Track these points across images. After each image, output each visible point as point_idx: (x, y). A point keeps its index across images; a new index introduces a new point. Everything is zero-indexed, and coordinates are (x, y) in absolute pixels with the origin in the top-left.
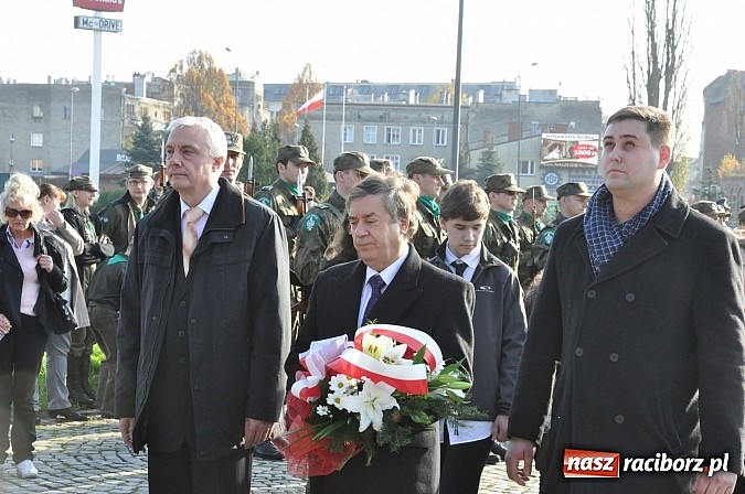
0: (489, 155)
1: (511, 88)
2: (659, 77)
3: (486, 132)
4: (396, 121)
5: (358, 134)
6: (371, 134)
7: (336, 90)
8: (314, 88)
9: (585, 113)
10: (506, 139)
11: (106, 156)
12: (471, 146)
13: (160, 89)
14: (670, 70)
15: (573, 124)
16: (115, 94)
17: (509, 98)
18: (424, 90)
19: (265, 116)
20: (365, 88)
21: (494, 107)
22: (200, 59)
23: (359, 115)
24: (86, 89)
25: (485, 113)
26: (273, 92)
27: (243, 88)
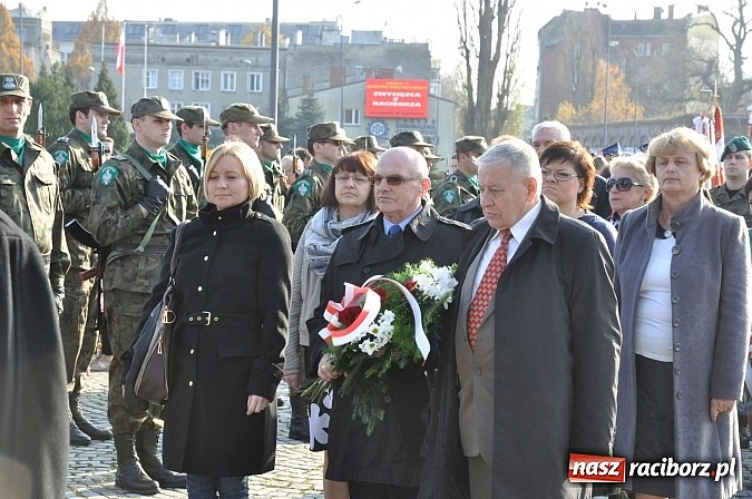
0: (309, 104)
1: (332, 28)
2: (492, 16)
3: (306, 78)
4: (205, 65)
5: (163, 79)
6: (177, 79)
7: (136, 29)
9: (418, 56)
10: (327, 84)
12: (289, 93)
14: (503, 9)
15: (400, 68)
17: (329, 41)
18: (235, 30)
19: (54, 58)
20: (169, 27)
21: (314, 49)
23: (164, 58)
25: (304, 56)
26: (63, 31)
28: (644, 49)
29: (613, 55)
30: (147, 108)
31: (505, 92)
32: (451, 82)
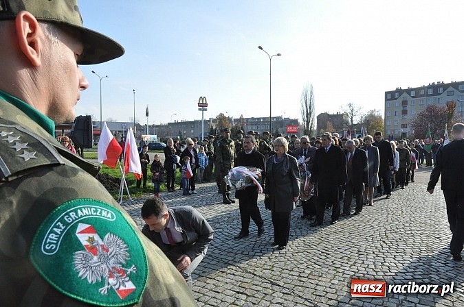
0: (277, 131)
1: (281, 117)
2: (309, 114)
3: (276, 126)
4: (259, 125)
6: (254, 127)
7: (247, 119)
8: (243, 119)
9: (295, 122)
10: (280, 127)
11: (205, 134)
13: (214, 121)
14: (310, 114)
16: (206, 122)
17: (280, 120)
18: (264, 118)
19: (234, 125)
20: (253, 118)
22: (222, 115)
23: (252, 124)
24: (201, 121)
25: (276, 122)
26: (235, 120)
27: (229, 119)
28: (335, 119)
29: (330, 121)
30: (250, 133)
31: (311, 127)
32: (301, 126)
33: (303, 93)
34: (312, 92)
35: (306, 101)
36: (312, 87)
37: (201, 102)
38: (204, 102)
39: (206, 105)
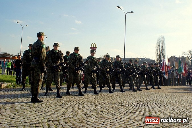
29: (176, 61)
33: (157, 43)
34: (163, 42)
35: (159, 48)
36: (163, 38)
37: (92, 46)
38: (95, 47)
39: (95, 48)
